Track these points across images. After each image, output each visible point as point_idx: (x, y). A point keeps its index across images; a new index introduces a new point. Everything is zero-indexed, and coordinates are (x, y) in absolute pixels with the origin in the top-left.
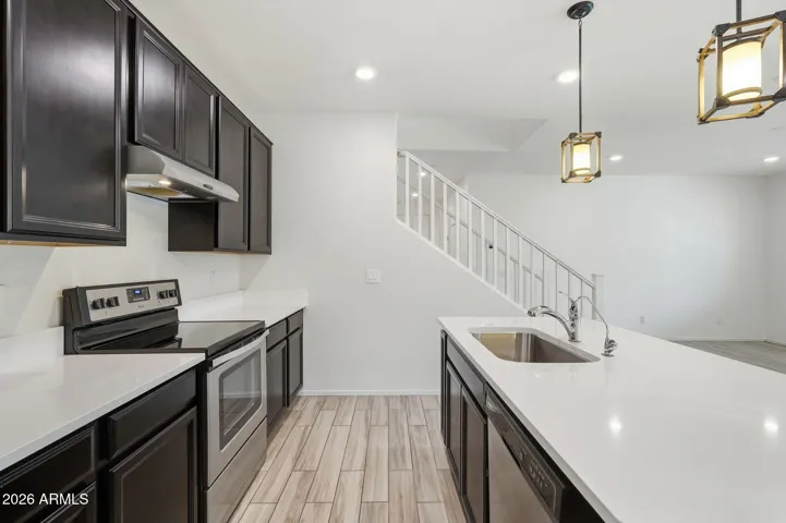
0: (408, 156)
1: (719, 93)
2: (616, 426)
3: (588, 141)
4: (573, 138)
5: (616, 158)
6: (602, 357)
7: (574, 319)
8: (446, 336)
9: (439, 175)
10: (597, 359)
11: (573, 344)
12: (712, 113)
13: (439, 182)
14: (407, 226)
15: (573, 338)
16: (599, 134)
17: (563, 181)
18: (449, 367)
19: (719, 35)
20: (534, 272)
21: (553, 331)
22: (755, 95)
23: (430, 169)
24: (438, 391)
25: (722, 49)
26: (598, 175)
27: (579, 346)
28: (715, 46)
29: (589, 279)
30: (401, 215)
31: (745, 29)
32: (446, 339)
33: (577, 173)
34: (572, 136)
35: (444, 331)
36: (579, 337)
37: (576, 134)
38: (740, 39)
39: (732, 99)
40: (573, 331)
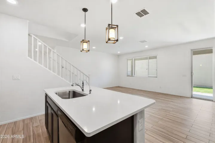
0: (33, 36)
1: (109, 37)
2: (94, 109)
3: (87, 42)
4: (83, 41)
5: (94, 48)
6: (89, 94)
7: (83, 85)
8: (47, 95)
9: (45, 44)
10: (88, 95)
11: (83, 92)
12: (108, 41)
13: (45, 47)
14: (32, 60)
15: (83, 90)
16: (89, 41)
17: (81, 51)
18: (47, 104)
19: (109, 26)
20: (75, 74)
21: (78, 89)
22: (114, 39)
23: (42, 42)
24: (44, 113)
25: (109, 29)
26: (89, 51)
27: (84, 92)
28: (108, 28)
29: (88, 76)
30: (30, 56)
31: (113, 26)
32: (46, 96)
33: (84, 50)
34: (83, 40)
35: (46, 94)
36: (84, 90)
37: (84, 40)
38: (112, 28)
39: (111, 39)
40: (82, 88)
